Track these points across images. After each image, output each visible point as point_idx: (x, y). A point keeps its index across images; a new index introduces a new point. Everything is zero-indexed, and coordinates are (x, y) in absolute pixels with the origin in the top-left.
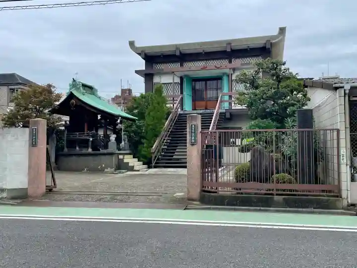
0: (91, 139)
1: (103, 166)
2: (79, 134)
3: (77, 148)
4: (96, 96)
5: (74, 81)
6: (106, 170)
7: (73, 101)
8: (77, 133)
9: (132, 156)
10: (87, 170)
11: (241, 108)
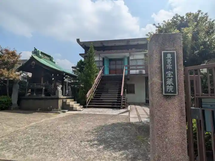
0: (44, 88)
1: (51, 107)
2: (36, 84)
3: (35, 94)
4: (52, 61)
5: (35, 49)
6: (53, 110)
7: (34, 62)
8: (35, 84)
9: (73, 100)
10: (40, 110)
11: (135, 73)
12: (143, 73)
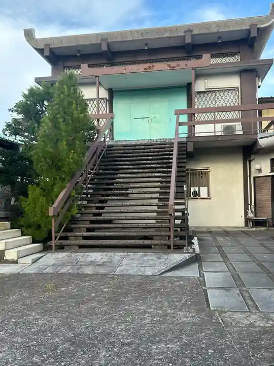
9: (8, 224)
11: (213, 134)
12: (237, 133)
